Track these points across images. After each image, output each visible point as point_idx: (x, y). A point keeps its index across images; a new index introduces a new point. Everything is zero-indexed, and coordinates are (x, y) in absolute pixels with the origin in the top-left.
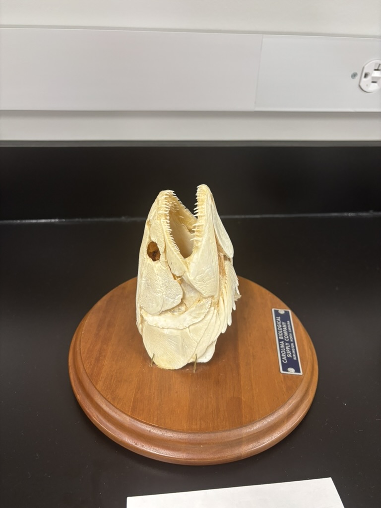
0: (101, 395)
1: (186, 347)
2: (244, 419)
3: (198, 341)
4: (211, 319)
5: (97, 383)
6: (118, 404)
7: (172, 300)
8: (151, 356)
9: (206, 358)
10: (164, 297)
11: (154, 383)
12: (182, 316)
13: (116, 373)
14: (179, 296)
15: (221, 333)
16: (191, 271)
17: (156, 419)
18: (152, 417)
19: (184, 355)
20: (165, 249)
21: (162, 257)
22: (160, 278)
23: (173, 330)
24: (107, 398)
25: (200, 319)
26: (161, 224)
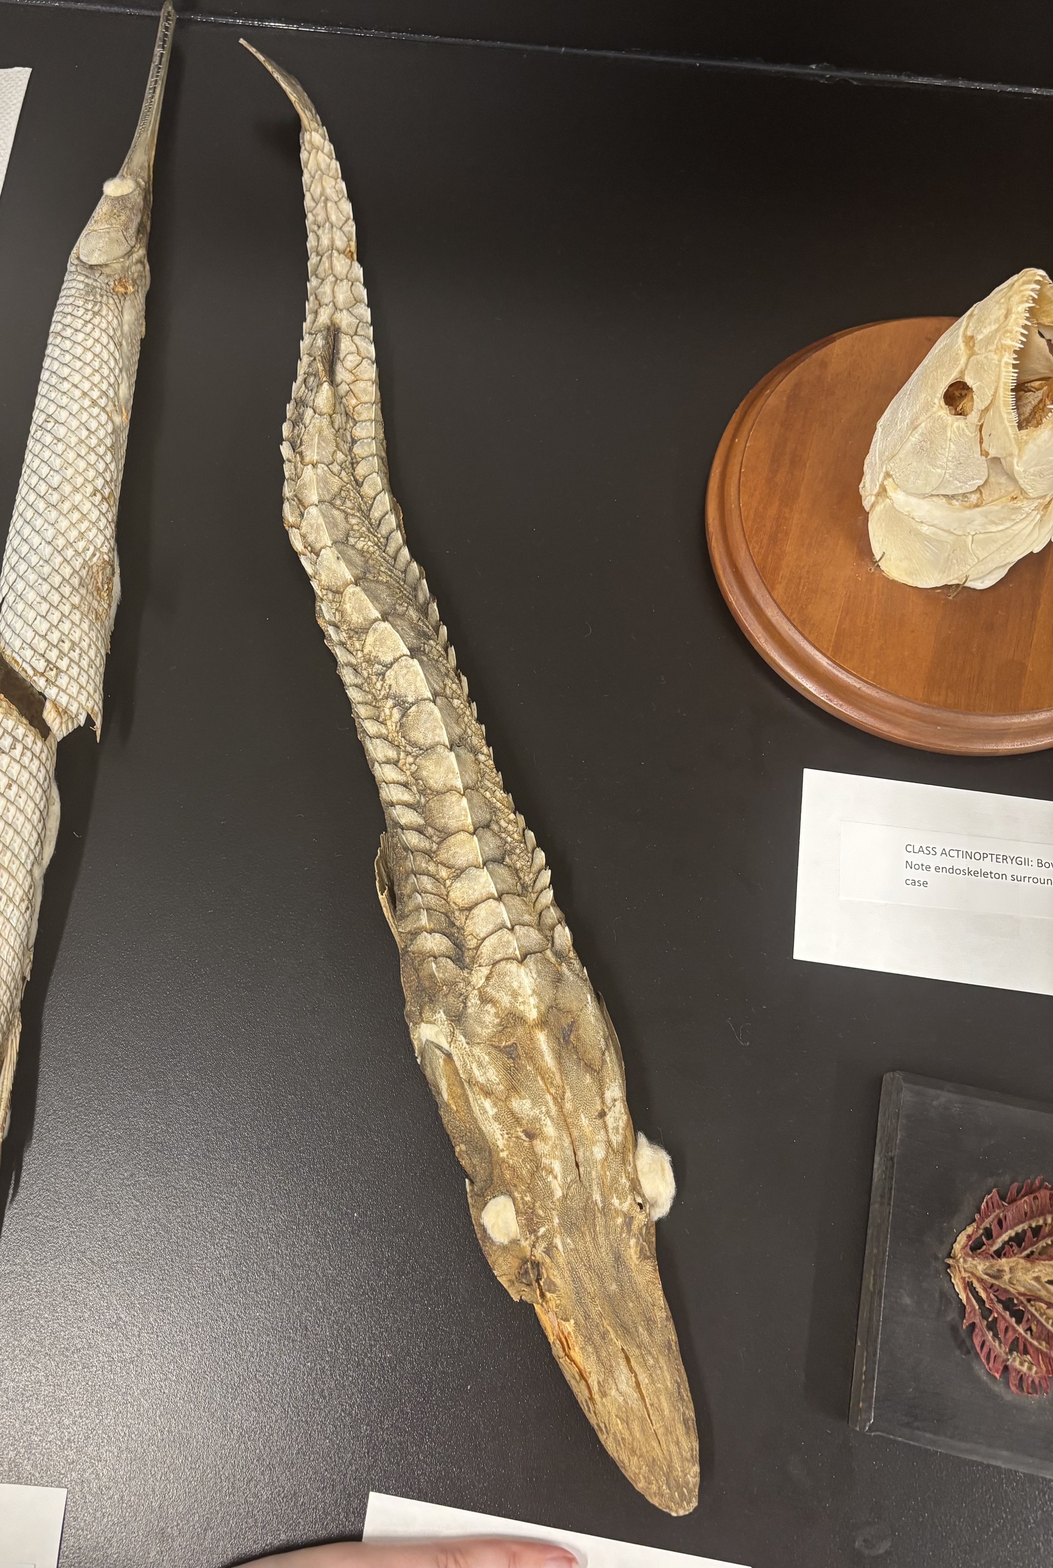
0: (780, 609)
1: (954, 561)
2: (1022, 702)
3: (981, 558)
4: (1024, 529)
5: (773, 588)
6: (810, 633)
7: (959, 485)
8: (877, 557)
9: (982, 582)
10: (947, 476)
11: (874, 606)
12: (968, 513)
13: (808, 572)
14: (978, 481)
15: (1032, 552)
16: (1025, 458)
17: (872, 672)
18: (866, 669)
19: (944, 572)
20: (987, 409)
21: (973, 417)
22: (953, 446)
23: (940, 532)
24: (791, 618)
25: (1001, 528)
26: (999, 366)
